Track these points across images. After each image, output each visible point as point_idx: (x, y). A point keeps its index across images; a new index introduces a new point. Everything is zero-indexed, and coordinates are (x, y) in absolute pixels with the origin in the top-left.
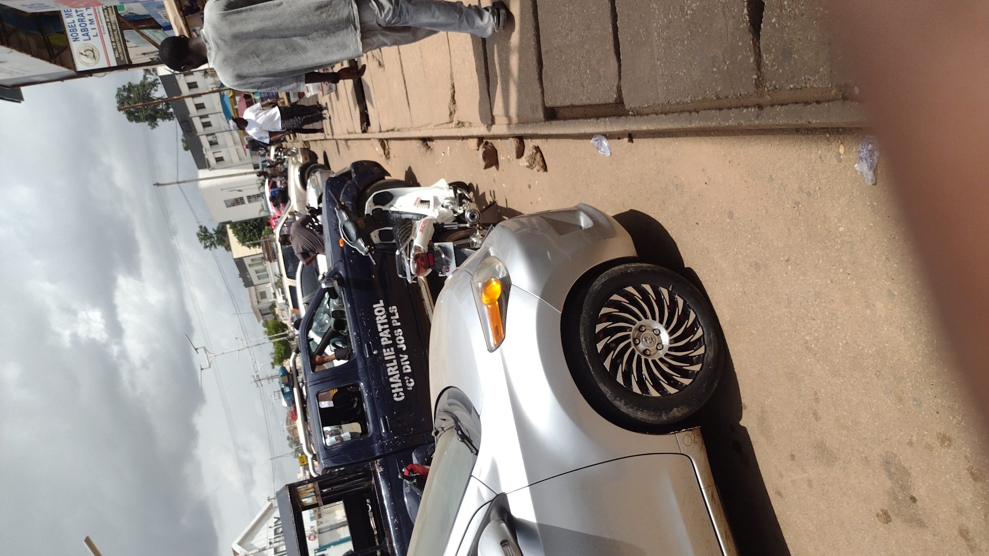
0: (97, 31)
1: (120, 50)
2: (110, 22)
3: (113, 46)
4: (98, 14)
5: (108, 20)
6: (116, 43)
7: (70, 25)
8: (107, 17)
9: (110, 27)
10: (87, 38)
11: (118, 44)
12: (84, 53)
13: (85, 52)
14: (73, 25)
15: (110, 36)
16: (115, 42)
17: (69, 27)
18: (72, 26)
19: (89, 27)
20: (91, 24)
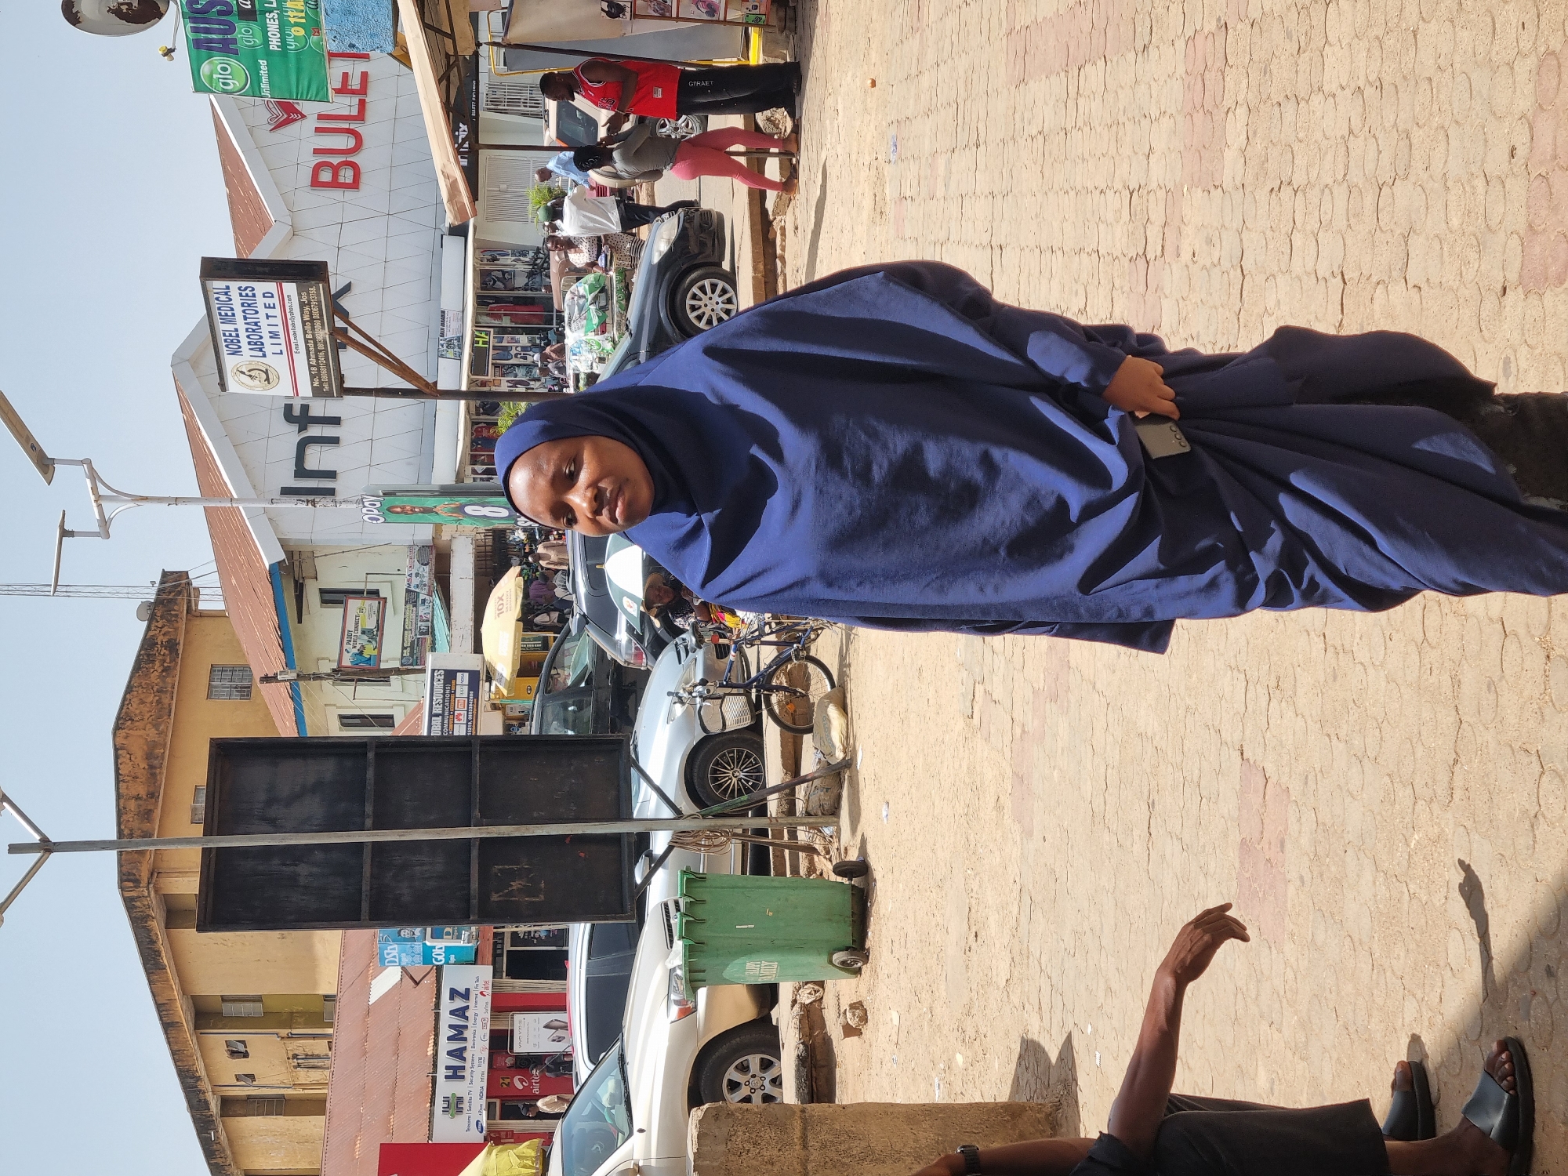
0: (283, 347)
1: (325, 378)
2: (314, 339)
3: (310, 371)
4: (290, 327)
5: (309, 336)
6: (319, 369)
7: (227, 334)
8: (309, 331)
9: (311, 345)
10: (261, 354)
11: (324, 371)
12: (247, 373)
13: (249, 371)
14: (234, 334)
15: (309, 357)
16: (318, 366)
17: (224, 335)
18: (231, 335)
19: (266, 340)
20: (271, 337)
